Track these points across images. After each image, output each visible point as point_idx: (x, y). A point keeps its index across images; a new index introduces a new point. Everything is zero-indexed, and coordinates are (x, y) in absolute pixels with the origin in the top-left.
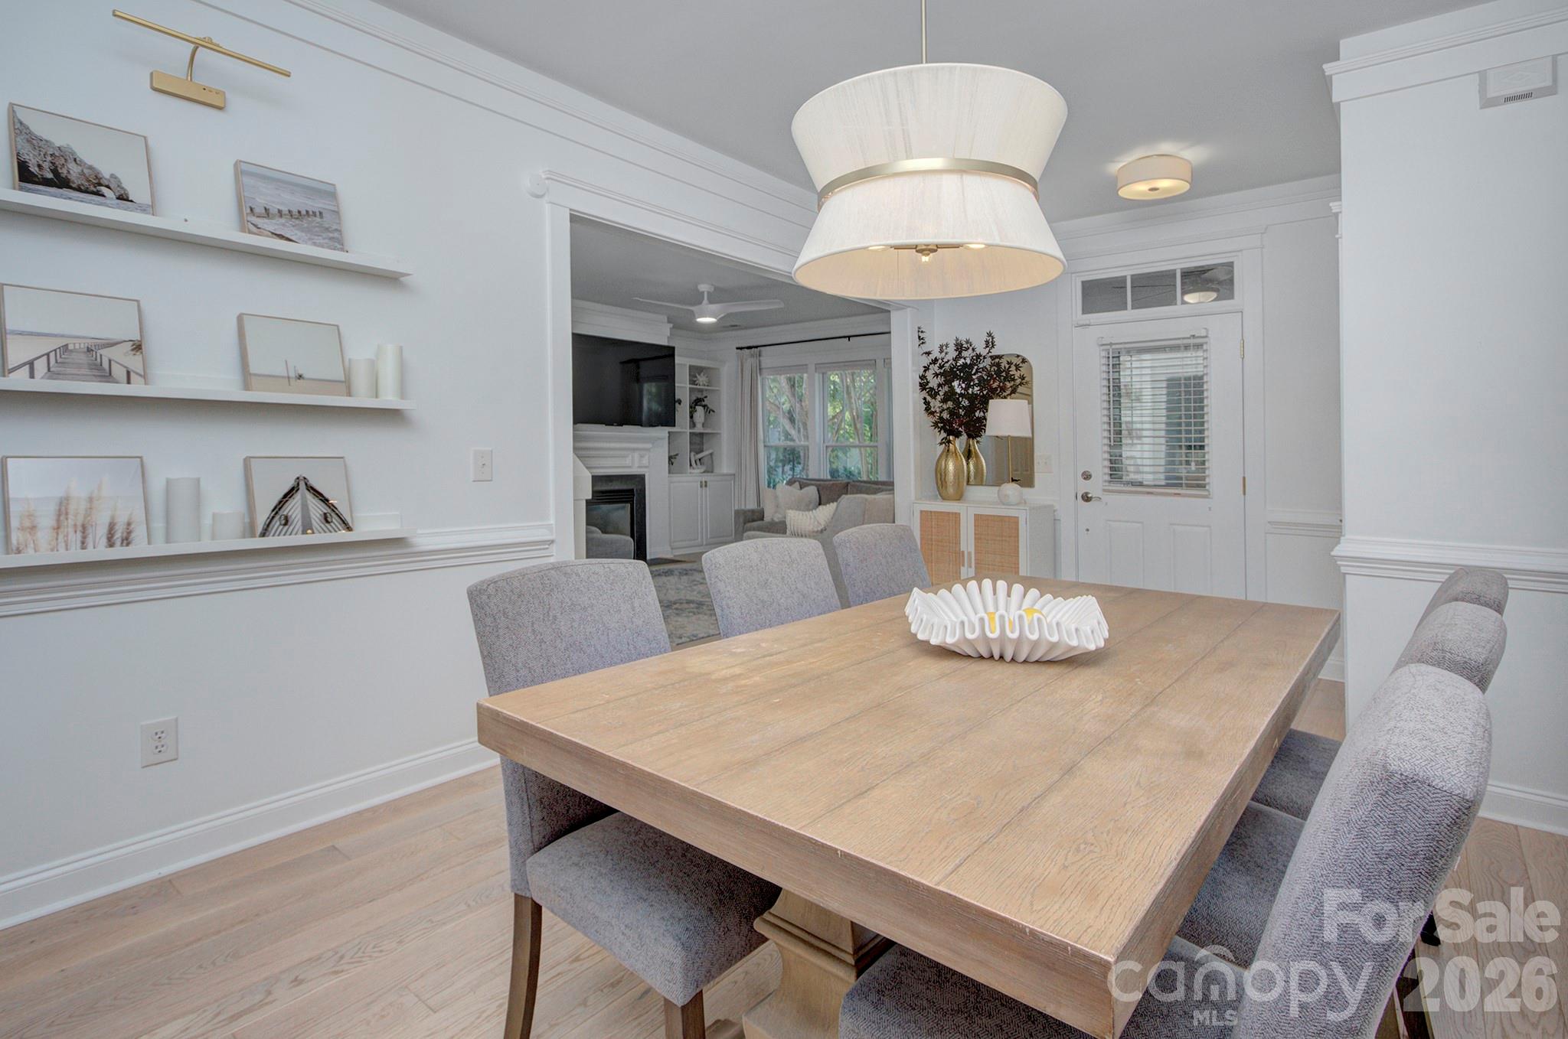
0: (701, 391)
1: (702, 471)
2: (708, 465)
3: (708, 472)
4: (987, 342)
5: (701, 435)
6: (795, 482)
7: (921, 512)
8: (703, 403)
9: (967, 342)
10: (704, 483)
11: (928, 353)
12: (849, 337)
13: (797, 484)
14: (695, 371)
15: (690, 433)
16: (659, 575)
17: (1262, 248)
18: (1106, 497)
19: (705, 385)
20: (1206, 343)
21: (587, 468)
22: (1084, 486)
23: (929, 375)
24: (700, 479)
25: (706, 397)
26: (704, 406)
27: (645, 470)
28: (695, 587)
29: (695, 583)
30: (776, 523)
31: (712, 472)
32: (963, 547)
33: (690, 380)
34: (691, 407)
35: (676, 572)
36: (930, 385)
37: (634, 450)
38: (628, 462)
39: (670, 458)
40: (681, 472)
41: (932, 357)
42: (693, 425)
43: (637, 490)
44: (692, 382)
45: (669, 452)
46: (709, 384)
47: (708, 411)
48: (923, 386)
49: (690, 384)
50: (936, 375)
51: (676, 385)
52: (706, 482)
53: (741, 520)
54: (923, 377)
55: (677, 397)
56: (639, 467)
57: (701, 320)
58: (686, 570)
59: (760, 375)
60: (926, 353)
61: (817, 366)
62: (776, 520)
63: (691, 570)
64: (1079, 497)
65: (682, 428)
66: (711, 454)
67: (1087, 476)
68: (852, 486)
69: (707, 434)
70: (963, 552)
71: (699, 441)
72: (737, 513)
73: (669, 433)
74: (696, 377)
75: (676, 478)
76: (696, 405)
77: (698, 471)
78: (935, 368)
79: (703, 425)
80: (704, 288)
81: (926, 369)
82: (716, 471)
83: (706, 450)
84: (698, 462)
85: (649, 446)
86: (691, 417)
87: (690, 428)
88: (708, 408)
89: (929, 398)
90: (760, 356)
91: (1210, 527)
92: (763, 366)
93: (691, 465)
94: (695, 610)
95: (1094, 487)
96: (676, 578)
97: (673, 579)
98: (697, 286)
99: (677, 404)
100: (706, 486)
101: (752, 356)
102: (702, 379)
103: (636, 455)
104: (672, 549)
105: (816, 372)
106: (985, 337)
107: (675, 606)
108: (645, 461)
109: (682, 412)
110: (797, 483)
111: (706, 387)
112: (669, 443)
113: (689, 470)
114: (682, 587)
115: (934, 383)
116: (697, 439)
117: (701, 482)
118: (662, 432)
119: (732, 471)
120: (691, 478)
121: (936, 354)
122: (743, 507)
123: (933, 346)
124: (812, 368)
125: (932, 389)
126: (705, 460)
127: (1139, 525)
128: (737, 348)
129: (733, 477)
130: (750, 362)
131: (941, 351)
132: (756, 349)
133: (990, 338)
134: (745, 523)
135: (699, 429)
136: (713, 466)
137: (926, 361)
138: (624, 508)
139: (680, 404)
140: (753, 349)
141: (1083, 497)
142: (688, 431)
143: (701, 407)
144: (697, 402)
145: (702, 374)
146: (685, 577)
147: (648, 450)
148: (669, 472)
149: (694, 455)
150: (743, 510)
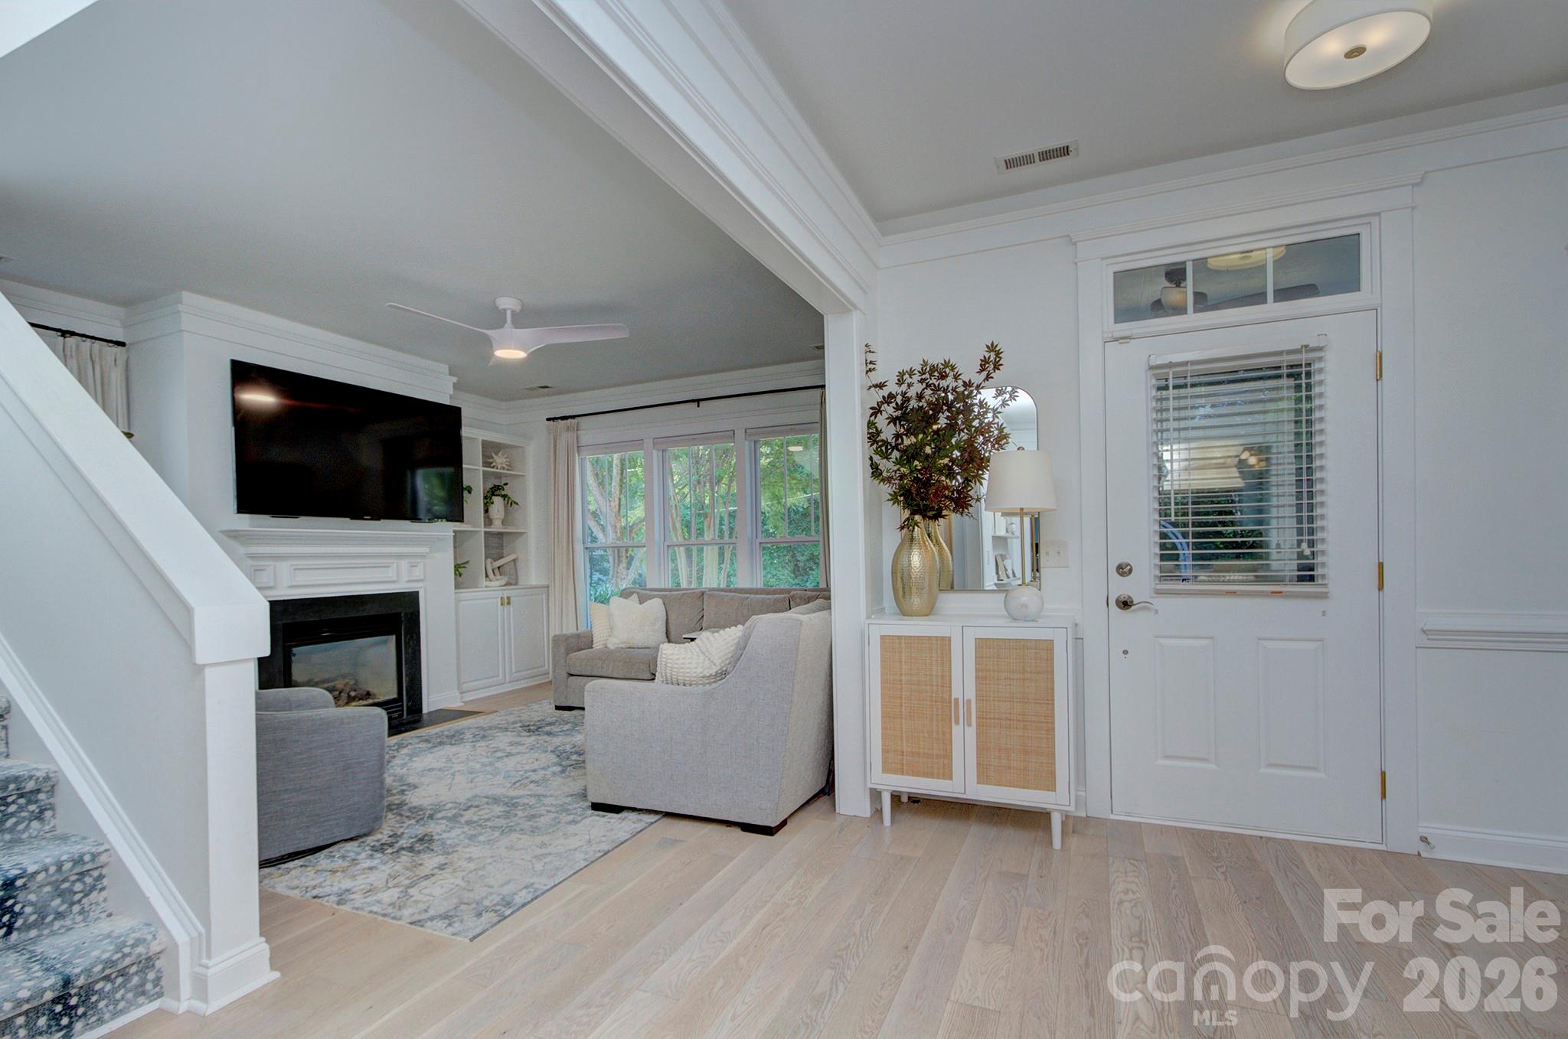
0: (498, 476)
1: (503, 583)
2: (509, 574)
3: (511, 584)
4: (985, 362)
5: (500, 535)
6: (633, 593)
7: (882, 637)
8: (503, 493)
9: (946, 364)
10: (506, 601)
11: (881, 386)
12: (698, 401)
13: (635, 597)
14: (490, 450)
15: (485, 533)
16: (441, 743)
17: (1413, 208)
18: (1160, 603)
19: (504, 469)
20: (1320, 359)
21: (259, 589)
22: (1123, 587)
23: (881, 421)
24: (499, 594)
25: (506, 484)
26: (504, 496)
27: (420, 584)
28: (499, 764)
29: (499, 754)
30: (612, 652)
31: (516, 584)
32: (956, 693)
33: (483, 463)
34: (485, 498)
35: (468, 736)
36: (883, 436)
37: (400, 556)
38: (391, 574)
39: (457, 567)
40: (473, 584)
41: (885, 392)
42: (489, 521)
43: (405, 614)
44: (486, 464)
45: (455, 558)
46: (510, 467)
47: (509, 502)
48: (873, 437)
49: (483, 466)
50: (893, 420)
51: (464, 466)
52: (508, 598)
53: (562, 650)
54: (871, 424)
55: (465, 484)
56: (409, 581)
57: (501, 354)
58: (483, 729)
59: (579, 455)
60: (876, 386)
61: (655, 440)
62: (611, 647)
63: (490, 728)
64: (1112, 602)
65: (474, 527)
66: (514, 560)
67: (1123, 570)
68: (710, 595)
69: (506, 533)
70: (957, 700)
71: (498, 543)
72: (557, 640)
73: (454, 532)
74: (493, 458)
75: (466, 594)
76: (493, 495)
77: (497, 583)
78: (889, 410)
79: (503, 522)
80: (507, 303)
81: (876, 411)
82: (521, 582)
83: (508, 555)
84: (497, 571)
85: (424, 550)
86: (486, 511)
87: (485, 526)
88: (509, 498)
89: (876, 458)
90: (577, 430)
91: (1321, 640)
92: (583, 442)
93: (487, 576)
94: (503, 822)
95: (1138, 587)
96: (468, 746)
97: (463, 750)
98: (494, 301)
99: (465, 493)
100: (509, 603)
101: (568, 429)
102: (499, 460)
103: (404, 564)
104: (461, 693)
105: (654, 448)
106: (982, 352)
107: (469, 815)
108: (418, 573)
109: (473, 504)
110: (635, 595)
111: (505, 471)
112: (455, 547)
113: (484, 582)
114: (478, 766)
115: (888, 432)
116: (494, 541)
117: (502, 598)
118: (445, 530)
119: (544, 583)
120: (486, 594)
121: (892, 387)
122: (564, 632)
123: (887, 373)
124: (649, 443)
125: (886, 443)
126: (506, 569)
127: (1207, 642)
128: (548, 419)
129: (546, 589)
130: (565, 438)
131: (900, 382)
132: (573, 421)
133: (993, 356)
134: (567, 654)
135: (497, 527)
136: (517, 579)
137: (877, 396)
138: (385, 642)
139: (470, 492)
140: (569, 420)
141: (1118, 602)
142: (483, 529)
143: (499, 497)
144: (494, 491)
145: (500, 455)
146: (483, 744)
147: (422, 556)
148: (457, 586)
149: (492, 563)
150: (565, 635)
